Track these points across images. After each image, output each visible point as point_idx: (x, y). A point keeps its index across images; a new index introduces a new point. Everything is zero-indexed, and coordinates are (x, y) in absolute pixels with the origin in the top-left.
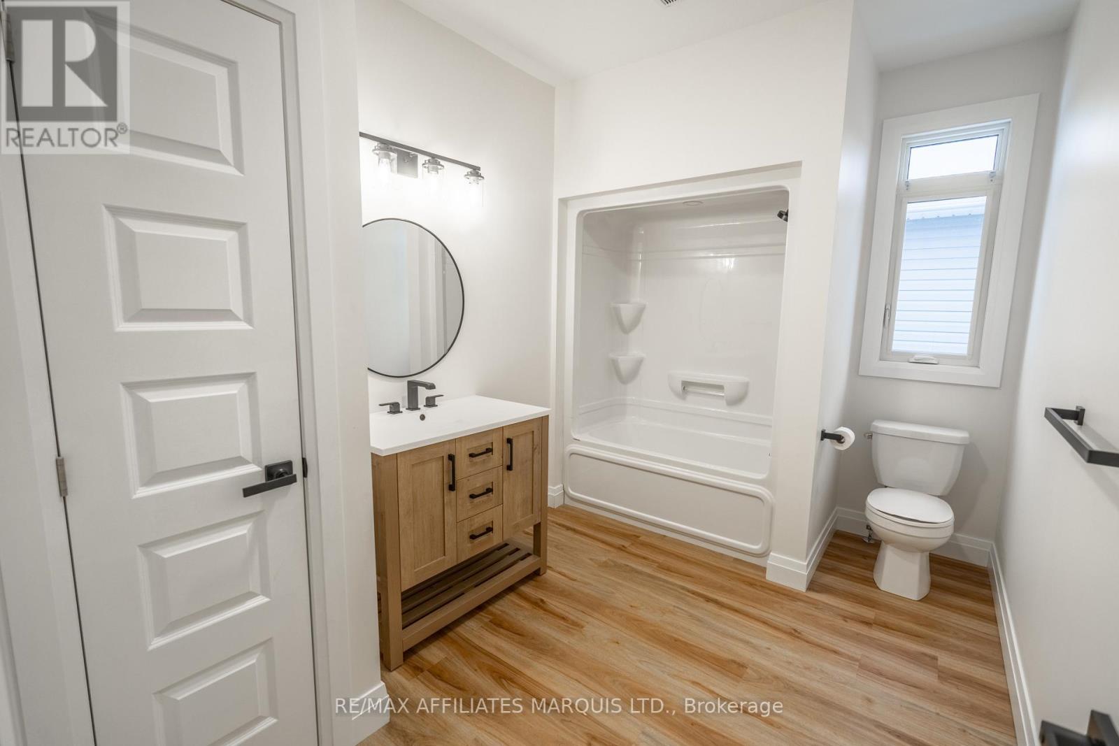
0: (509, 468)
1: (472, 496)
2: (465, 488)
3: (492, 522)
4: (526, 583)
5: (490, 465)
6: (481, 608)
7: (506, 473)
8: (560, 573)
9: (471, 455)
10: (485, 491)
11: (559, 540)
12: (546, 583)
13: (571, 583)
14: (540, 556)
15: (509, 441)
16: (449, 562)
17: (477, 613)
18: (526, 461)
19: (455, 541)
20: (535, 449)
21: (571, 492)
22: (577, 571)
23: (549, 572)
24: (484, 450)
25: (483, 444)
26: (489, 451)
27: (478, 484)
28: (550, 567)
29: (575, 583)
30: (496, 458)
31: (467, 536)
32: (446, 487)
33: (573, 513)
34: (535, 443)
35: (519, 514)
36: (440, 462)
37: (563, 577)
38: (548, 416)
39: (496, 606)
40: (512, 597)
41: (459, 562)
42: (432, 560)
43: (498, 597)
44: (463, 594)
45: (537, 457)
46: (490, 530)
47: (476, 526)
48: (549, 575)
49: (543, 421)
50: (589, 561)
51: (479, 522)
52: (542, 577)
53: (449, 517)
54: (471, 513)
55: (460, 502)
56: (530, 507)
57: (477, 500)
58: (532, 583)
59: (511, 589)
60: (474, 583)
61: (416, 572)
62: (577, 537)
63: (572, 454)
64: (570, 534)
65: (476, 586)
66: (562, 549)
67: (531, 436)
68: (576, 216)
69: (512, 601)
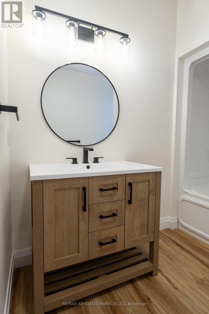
0: (130, 202)
1: (101, 217)
2: (96, 211)
3: (117, 236)
4: (142, 279)
5: (116, 198)
6: (108, 290)
7: (128, 205)
8: (167, 278)
9: (101, 190)
10: (111, 214)
11: (171, 252)
12: (155, 284)
13: (173, 290)
14: (153, 263)
15: (130, 184)
16: (82, 257)
17: (105, 294)
18: (144, 200)
19: (87, 244)
20: (151, 192)
21: (182, 222)
22: (180, 281)
23: (159, 275)
24: (111, 187)
25: (111, 182)
26: (114, 188)
27: (107, 209)
28: (161, 271)
29: (176, 291)
30: (120, 194)
31: (97, 243)
32: (81, 208)
33: (183, 235)
34: (151, 189)
35: (137, 233)
36: (77, 191)
37: (168, 283)
38: (161, 172)
39: (118, 292)
40: (129, 288)
41: (90, 259)
42: (69, 255)
43: (122, 285)
44: (97, 278)
45: (152, 198)
46: (114, 241)
47: (103, 237)
48: (159, 277)
49: (158, 174)
50: (189, 274)
51: (106, 234)
52: (154, 277)
53: (83, 227)
54: (100, 228)
55: (91, 219)
56: (146, 230)
57: (104, 220)
58: (146, 280)
59: (132, 281)
60: (107, 271)
61: (56, 261)
62: (183, 252)
63: (183, 200)
64: (178, 249)
65: (107, 274)
66: (171, 259)
67: (148, 183)
68: (190, 64)
69: (129, 293)
